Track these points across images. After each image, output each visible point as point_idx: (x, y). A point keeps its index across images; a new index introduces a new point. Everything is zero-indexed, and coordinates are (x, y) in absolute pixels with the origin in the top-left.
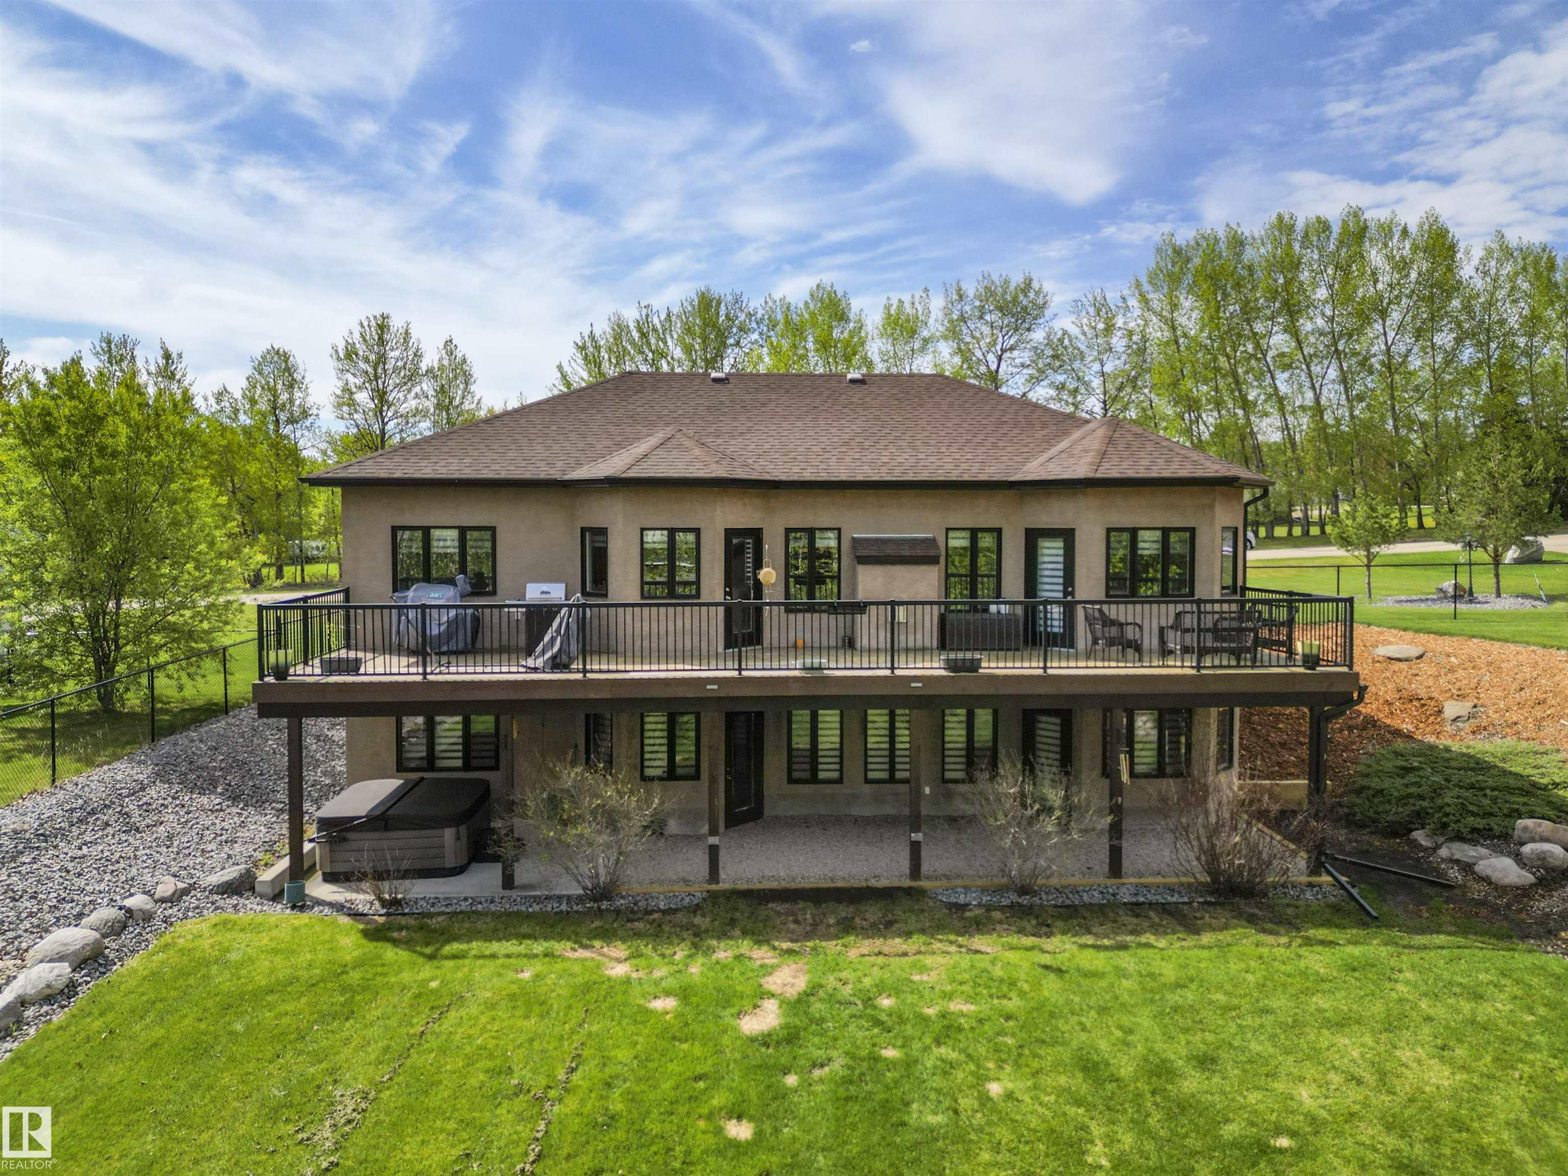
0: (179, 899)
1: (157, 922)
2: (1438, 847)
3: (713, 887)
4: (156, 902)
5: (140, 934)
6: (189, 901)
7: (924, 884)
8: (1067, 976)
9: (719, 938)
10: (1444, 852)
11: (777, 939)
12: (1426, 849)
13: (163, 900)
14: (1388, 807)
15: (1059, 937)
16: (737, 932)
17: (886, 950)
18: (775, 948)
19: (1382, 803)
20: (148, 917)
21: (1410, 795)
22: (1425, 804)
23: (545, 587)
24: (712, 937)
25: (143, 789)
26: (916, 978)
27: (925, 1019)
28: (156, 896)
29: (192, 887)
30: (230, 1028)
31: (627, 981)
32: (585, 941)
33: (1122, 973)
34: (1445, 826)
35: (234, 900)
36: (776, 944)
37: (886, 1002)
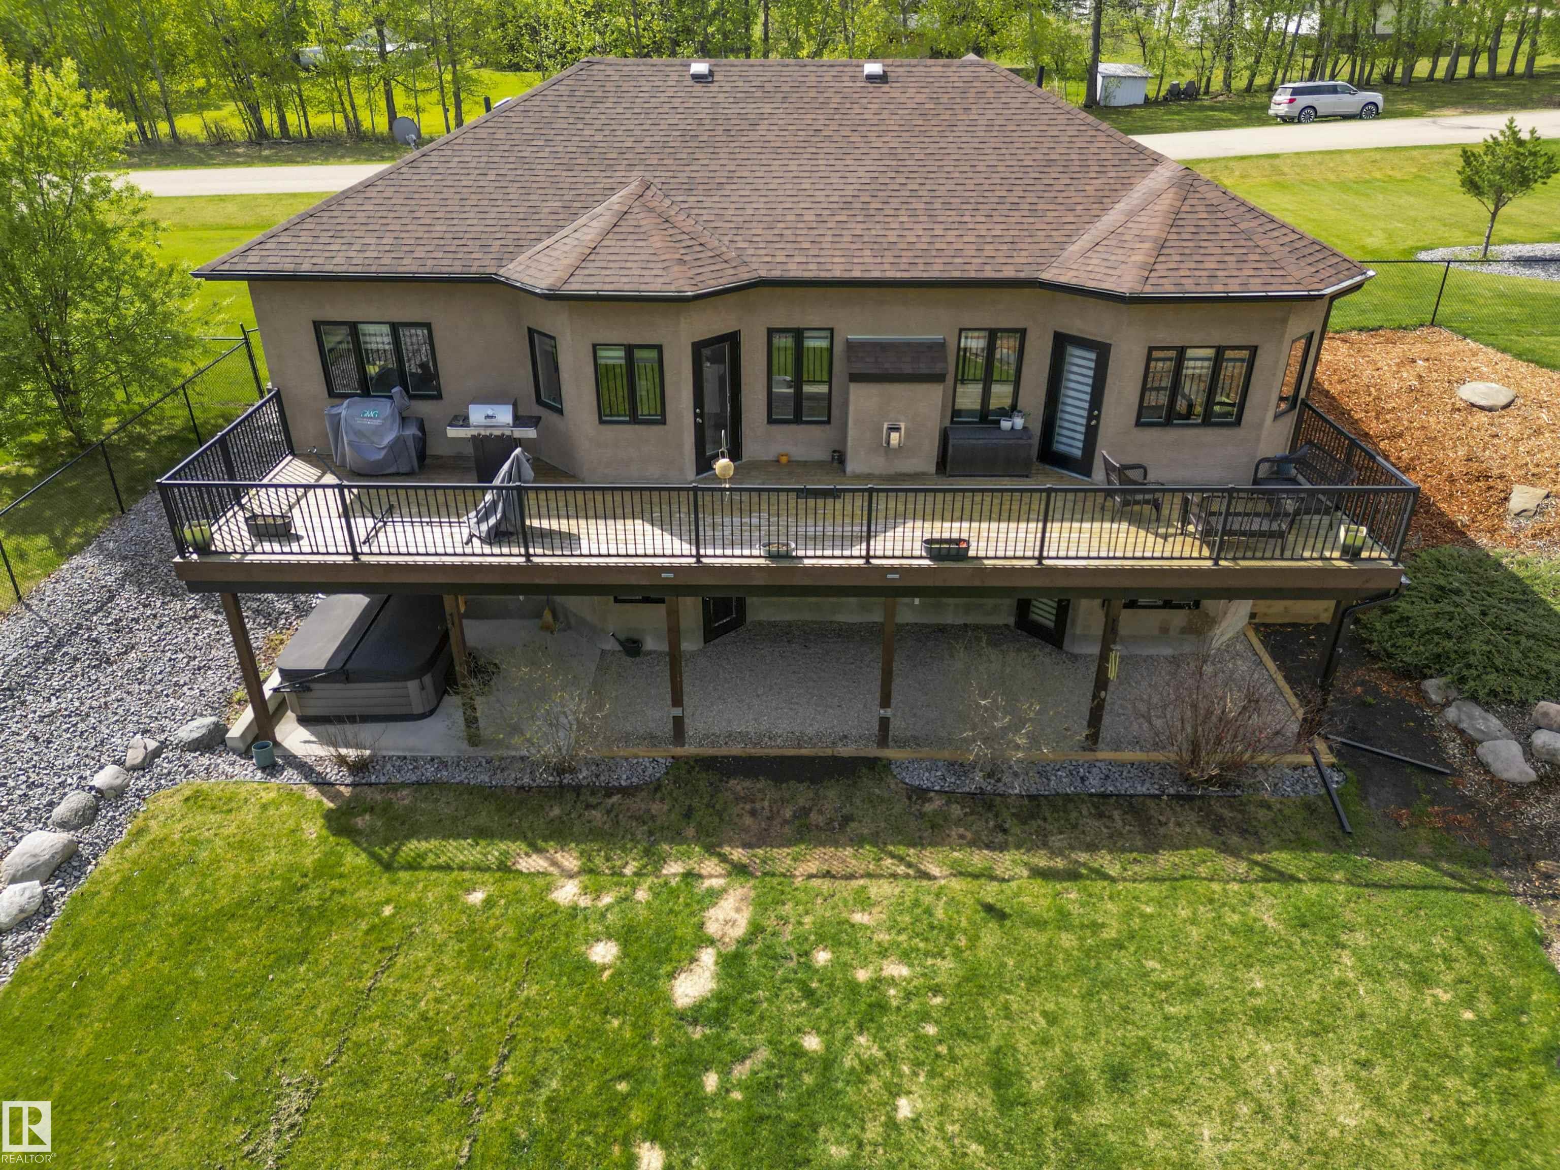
0: (151, 764)
1: (130, 798)
2: (1448, 704)
3: (679, 751)
4: (128, 770)
5: (114, 818)
6: (162, 765)
7: (889, 753)
8: (1008, 923)
9: (672, 841)
10: (1451, 713)
11: (731, 843)
12: (1432, 705)
13: (134, 768)
14: (1408, 641)
15: (1013, 851)
16: (690, 832)
17: (836, 867)
18: (723, 859)
19: (1405, 635)
20: (119, 792)
21: (1437, 631)
22: (1449, 645)
23: (489, 410)
24: (666, 840)
25: (111, 599)
26: (858, 918)
27: (853, 988)
28: (128, 764)
29: (163, 745)
30: (190, 975)
31: (574, 911)
32: (540, 843)
33: (1063, 920)
34: (1462, 680)
35: (205, 760)
36: (726, 850)
37: (822, 957)
